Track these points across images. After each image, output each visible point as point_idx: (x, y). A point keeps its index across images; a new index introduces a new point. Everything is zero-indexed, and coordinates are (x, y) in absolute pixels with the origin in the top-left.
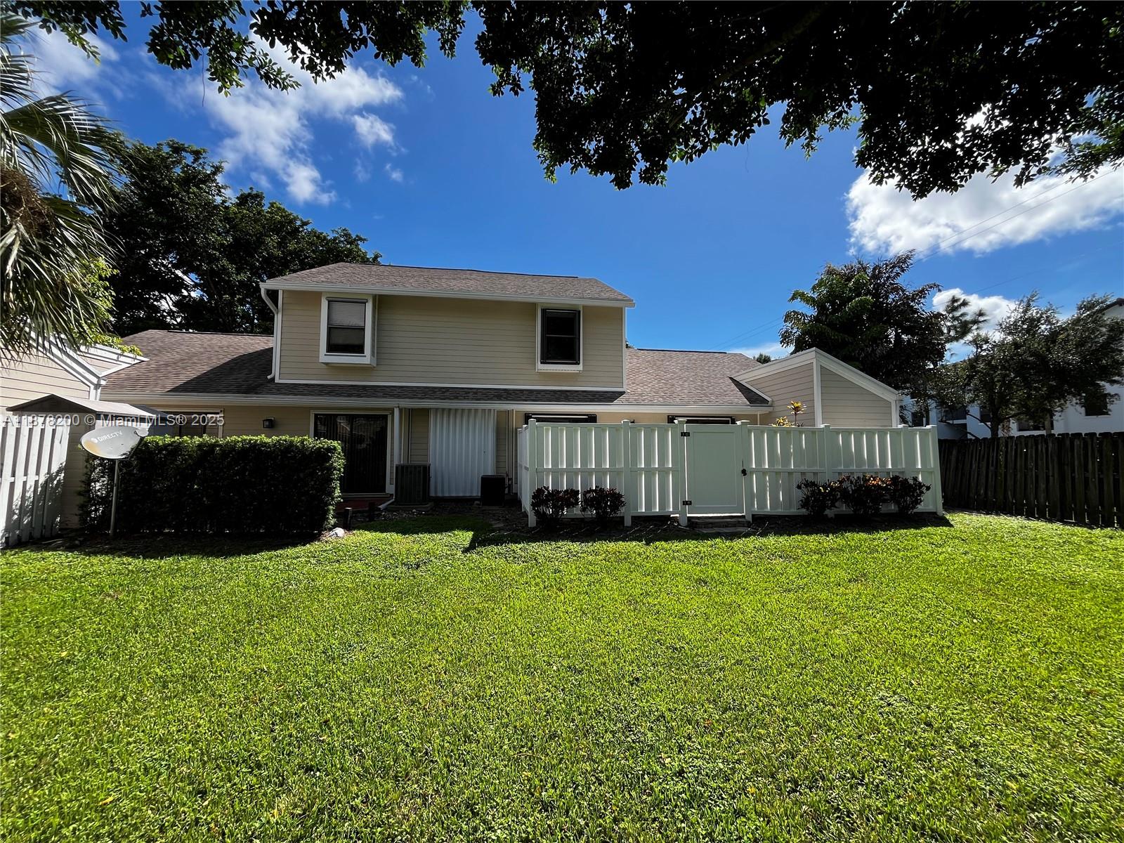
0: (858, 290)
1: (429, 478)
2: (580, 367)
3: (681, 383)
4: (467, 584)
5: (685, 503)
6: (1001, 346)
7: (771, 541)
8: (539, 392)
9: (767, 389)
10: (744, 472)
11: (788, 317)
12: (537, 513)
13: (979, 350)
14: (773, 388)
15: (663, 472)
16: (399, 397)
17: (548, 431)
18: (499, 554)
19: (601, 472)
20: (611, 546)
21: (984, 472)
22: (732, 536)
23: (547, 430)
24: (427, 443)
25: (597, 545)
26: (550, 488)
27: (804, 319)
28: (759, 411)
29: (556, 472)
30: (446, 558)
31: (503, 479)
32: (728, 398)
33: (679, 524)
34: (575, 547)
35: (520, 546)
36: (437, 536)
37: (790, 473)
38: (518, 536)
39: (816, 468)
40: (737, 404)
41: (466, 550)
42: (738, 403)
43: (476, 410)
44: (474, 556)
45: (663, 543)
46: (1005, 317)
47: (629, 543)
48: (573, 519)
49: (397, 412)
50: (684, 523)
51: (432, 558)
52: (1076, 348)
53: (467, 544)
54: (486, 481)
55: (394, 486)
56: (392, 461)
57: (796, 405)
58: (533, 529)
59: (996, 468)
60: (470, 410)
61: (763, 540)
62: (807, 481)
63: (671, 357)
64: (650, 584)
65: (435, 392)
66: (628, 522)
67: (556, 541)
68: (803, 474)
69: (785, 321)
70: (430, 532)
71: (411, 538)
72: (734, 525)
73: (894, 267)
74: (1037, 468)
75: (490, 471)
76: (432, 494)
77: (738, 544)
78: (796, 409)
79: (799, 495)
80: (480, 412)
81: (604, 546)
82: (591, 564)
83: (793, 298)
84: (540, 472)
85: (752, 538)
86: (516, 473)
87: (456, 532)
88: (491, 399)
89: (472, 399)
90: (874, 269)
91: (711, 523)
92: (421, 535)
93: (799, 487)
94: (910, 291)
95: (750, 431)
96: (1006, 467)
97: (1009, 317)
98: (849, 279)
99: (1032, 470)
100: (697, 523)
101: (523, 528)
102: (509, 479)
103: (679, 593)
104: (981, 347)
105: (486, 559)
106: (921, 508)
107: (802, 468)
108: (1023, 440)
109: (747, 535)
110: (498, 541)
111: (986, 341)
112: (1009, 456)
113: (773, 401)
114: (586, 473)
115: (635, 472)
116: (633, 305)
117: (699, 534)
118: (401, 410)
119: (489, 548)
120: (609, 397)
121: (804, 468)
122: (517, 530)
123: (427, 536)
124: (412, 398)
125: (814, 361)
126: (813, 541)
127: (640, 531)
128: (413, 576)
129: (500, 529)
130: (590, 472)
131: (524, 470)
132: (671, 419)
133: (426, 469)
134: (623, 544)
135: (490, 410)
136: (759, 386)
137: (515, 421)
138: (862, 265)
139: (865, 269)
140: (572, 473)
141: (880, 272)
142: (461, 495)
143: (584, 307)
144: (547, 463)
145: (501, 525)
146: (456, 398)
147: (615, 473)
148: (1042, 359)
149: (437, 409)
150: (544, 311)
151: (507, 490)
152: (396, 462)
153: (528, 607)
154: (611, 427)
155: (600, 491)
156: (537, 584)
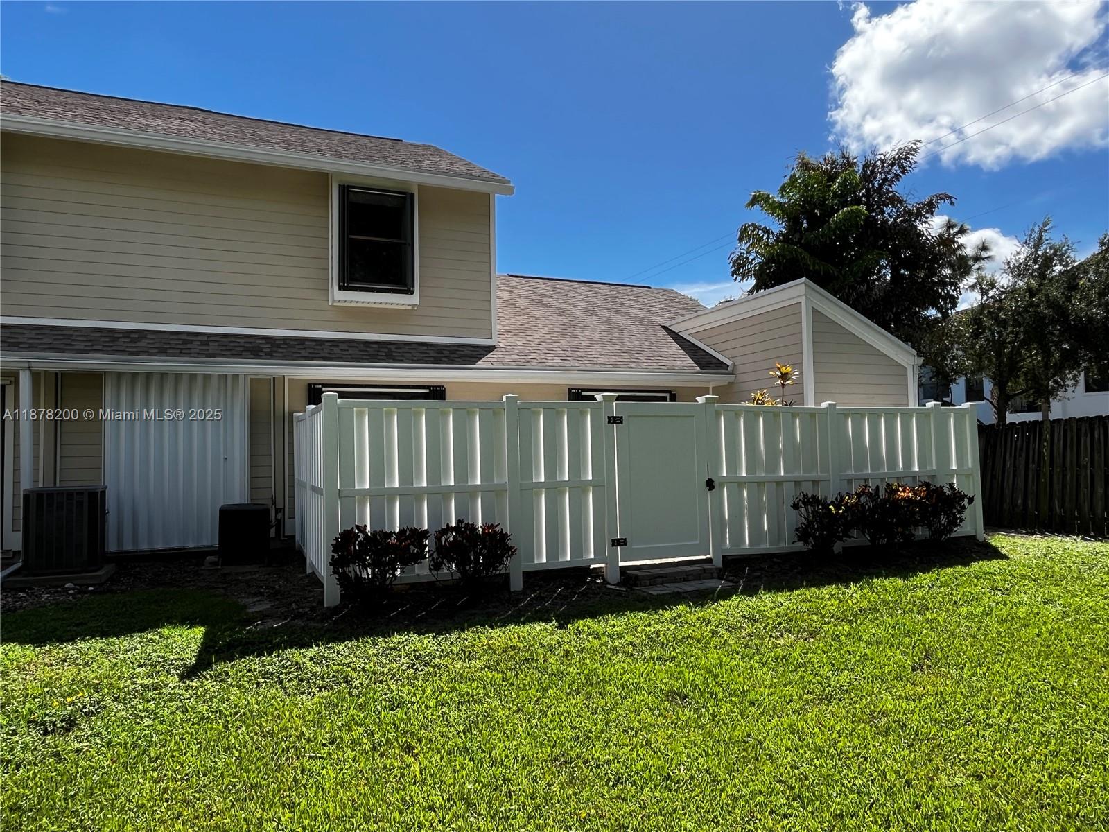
0: (844, 197)
1: (104, 515)
2: (414, 299)
3: (587, 333)
4: (192, 762)
5: (616, 543)
6: (1012, 292)
7: (766, 602)
8: (335, 343)
9: (724, 346)
10: (710, 484)
11: (744, 234)
12: (343, 580)
13: (985, 298)
14: (734, 343)
15: (578, 488)
16: (31, 347)
17: (363, 418)
18: (266, 675)
19: (465, 494)
20: (497, 636)
21: (1023, 473)
22: (701, 598)
23: (361, 414)
24: (99, 444)
25: (469, 635)
26: (368, 529)
27: (768, 238)
28: (714, 380)
29: (380, 497)
30: (142, 696)
31: (266, 512)
32: (664, 360)
33: (605, 582)
34: (425, 643)
35: (311, 652)
36: (120, 644)
37: (779, 483)
38: (303, 628)
39: (818, 473)
40: (681, 370)
41: (189, 673)
42: (681, 368)
43: (207, 377)
44: (208, 684)
45: (589, 621)
46: (1014, 252)
47: (527, 627)
48: (413, 586)
49: (25, 381)
50: (613, 577)
51: (108, 701)
52: (1100, 298)
53: (190, 658)
54: (229, 516)
55: (20, 535)
56: (16, 483)
57: (784, 370)
58: (334, 610)
59: (1039, 465)
60: (193, 377)
61: (753, 602)
62: (805, 496)
63: (564, 290)
64: (586, 713)
65: (114, 340)
66: (517, 584)
67: (387, 634)
68: (797, 483)
69: (740, 240)
70: (105, 635)
71: (56, 651)
72: (697, 577)
73: (892, 165)
74: (1092, 465)
75: (238, 496)
76: (112, 546)
77: (718, 611)
78: (784, 377)
79: (793, 519)
80: (214, 381)
81: (483, 637)
82: (462, 679)
83: (752, 203)
84: (347, 497)
85: (735, 600)
86: (292, 497)
87: (165, 632)
88: (239, 355)
89: (199, 355)
90: (866, 166)
91: (661, 576)
92: (81, 645)
93: (796, 507)
94: (912, 203)
95: (718, 415)
96: (1051, 465)
97: (1018, 253)
98: (832, 178)
99: (1085, 467)
100: (637, 577)
101: (313, 609)
102: (277, 511)
103: (647, 728)
104: (987, 294)
105: (235, 691)
106: (960, 531)
107: (796, 474)
108: (1074, 425)
109: (725, 595)
110: (261, 645)
111: (992, 285)
112: (1055, 447)
113: (734, 366)
114: (438, 495)
115: (528, 491)
116: (510, 191)
117: (644, 599)
118: (36, 376)
119: (243, 663)
120: (466, 355)
121: (799, 474)
122: (299, 616)
123: (97, 644)
124: (62, 351)
125: (803, 300)
126: (828, 596)
127: (540, 599)
128: (57, 755)
129: (263, 616)
130: (446, 493)
131: (309, 492)
132: (576, 394)
133: (94, 500)
134: (517, 629)
135: (236, 377)
136: (709, 341)
137: (287, 399)
138: (848, 158)
139: (851, 165)
140: (410, 496)
141: (872, 172)
142: (175, 545)
143: (422, 188)
144: (362, 480)
145: (265, 606)
146: (163, 352)
147: (491, 492)
148: (1061, 311)
149: (120, 375)
150: (345, 190)
151: (273, 532)
152: (26, 484)
153: (343, 806)
154: (483, 408)
155: (465, 529)
156: (355, 743)
